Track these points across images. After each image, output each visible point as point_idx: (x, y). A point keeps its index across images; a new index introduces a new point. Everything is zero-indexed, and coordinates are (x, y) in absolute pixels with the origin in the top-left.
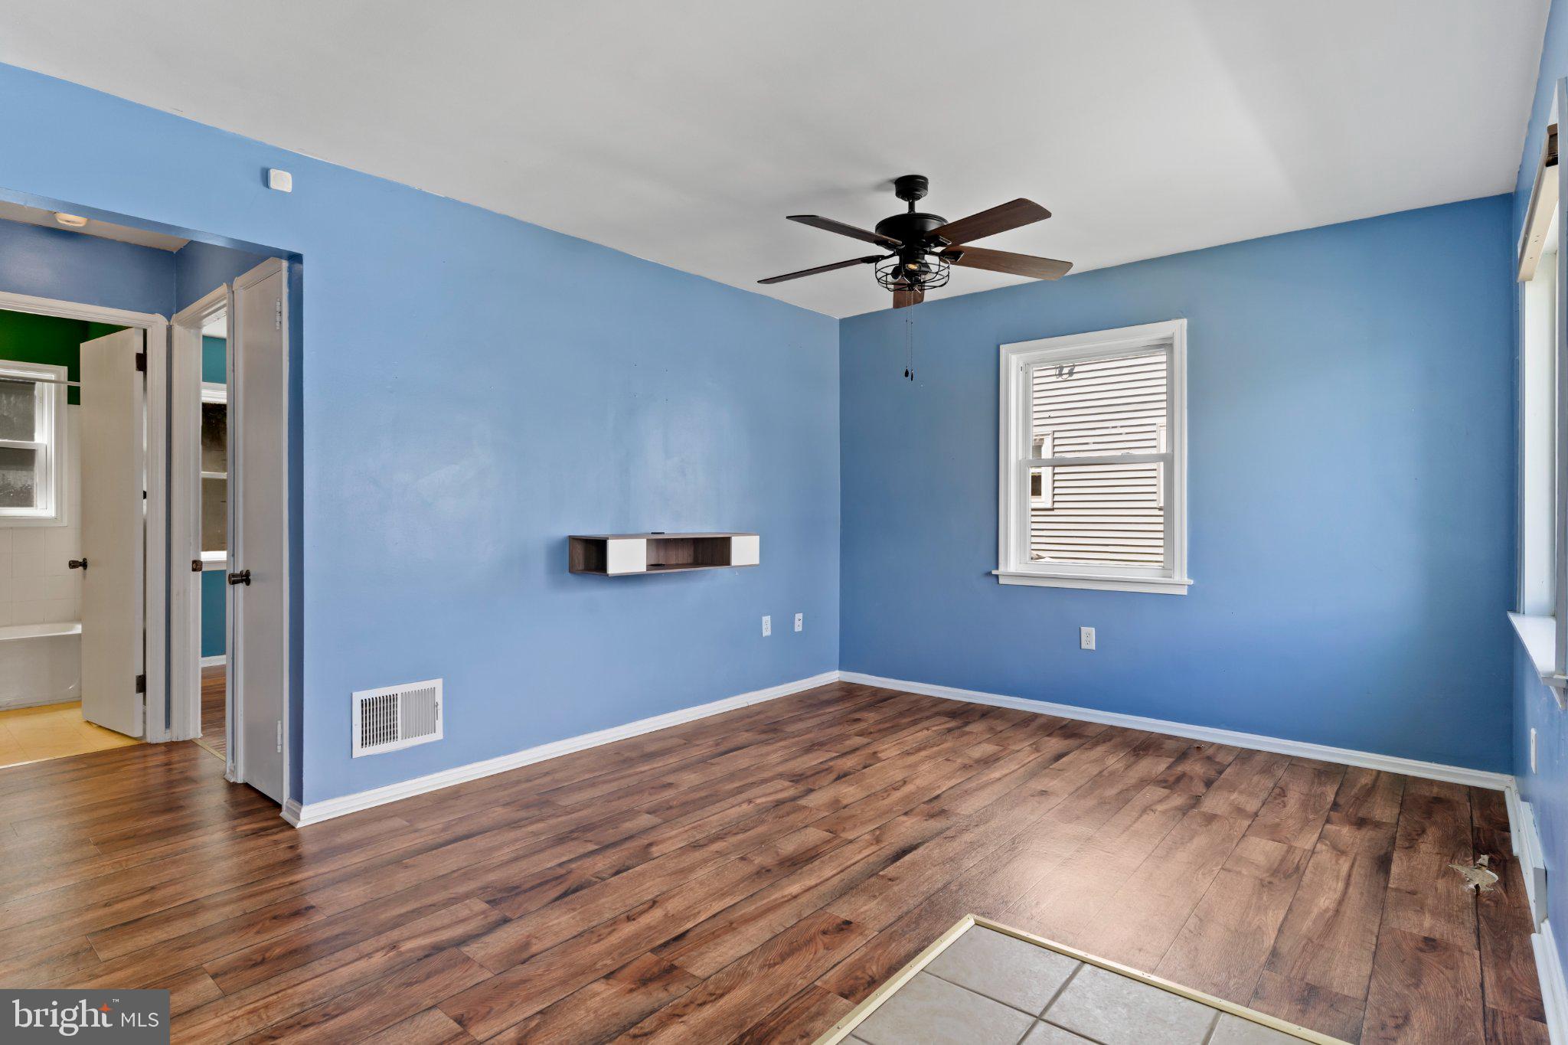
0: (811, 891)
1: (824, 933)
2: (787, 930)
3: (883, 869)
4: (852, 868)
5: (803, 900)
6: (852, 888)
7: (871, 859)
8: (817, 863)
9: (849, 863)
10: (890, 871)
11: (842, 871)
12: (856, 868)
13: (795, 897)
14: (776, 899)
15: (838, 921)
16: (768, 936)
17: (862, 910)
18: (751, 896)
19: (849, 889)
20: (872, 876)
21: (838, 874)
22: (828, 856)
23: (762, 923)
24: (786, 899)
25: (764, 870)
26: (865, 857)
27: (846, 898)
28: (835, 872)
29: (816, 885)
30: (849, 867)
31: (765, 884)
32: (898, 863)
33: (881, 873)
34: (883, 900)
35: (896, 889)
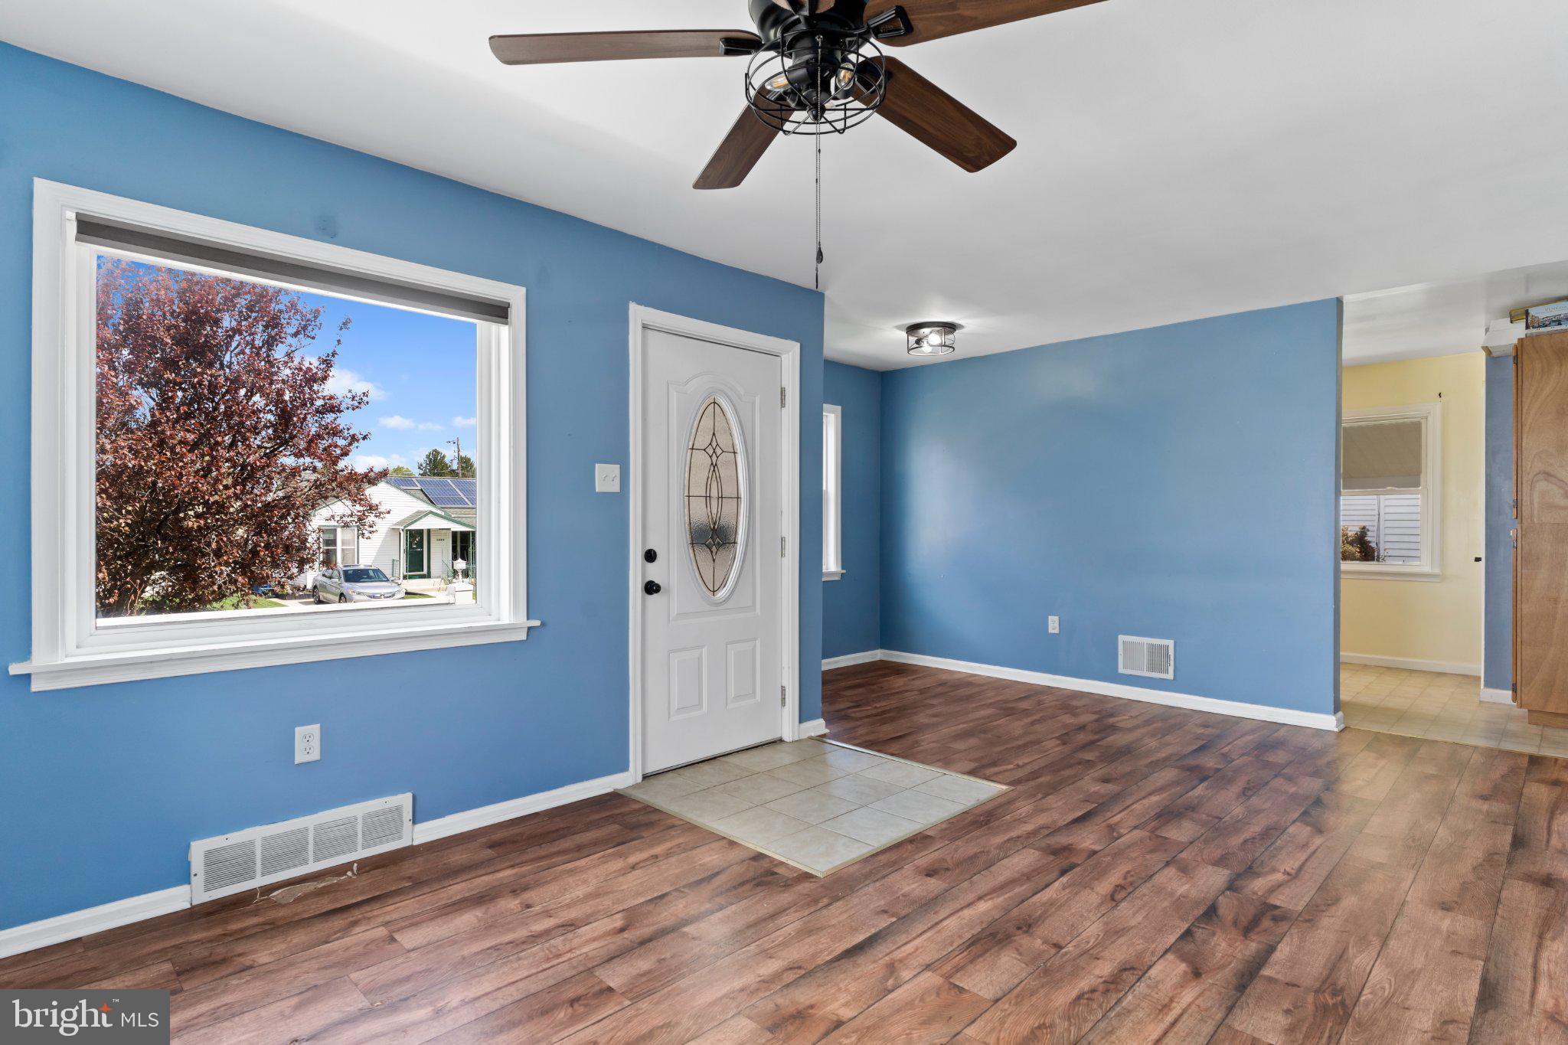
0: (966, 904)
1: (948, 869)
2: (979, 873)
3: (893, 924)
4: (926, 928)
5: (971, 897)
6: (926, 904)
7: (903, 938)
8: (968, 936)
9: (929, 934)
10: (884, 922)
11: (937, 924)
12: (921, 928)
13: (980, 898)
14: (998, 897)
15: (937, 877)
16: (993, 869)
17: (916, 885)
18: (1023, 901)
19: (929, 904)
20: (904, 917)
21: (941, 921)
22: (955, 945)
23: (1001, 879)
24: (989, 897)
25: (1025, 928)
26: (910, 941)
27: (932, 895)
28: (945, 923)
29: (962, 909)
30: (929, 929)
31: (1015, 912)
32: (873, 931)
33: (894, 919)
34: (897, 892)
35: (882, 902)
